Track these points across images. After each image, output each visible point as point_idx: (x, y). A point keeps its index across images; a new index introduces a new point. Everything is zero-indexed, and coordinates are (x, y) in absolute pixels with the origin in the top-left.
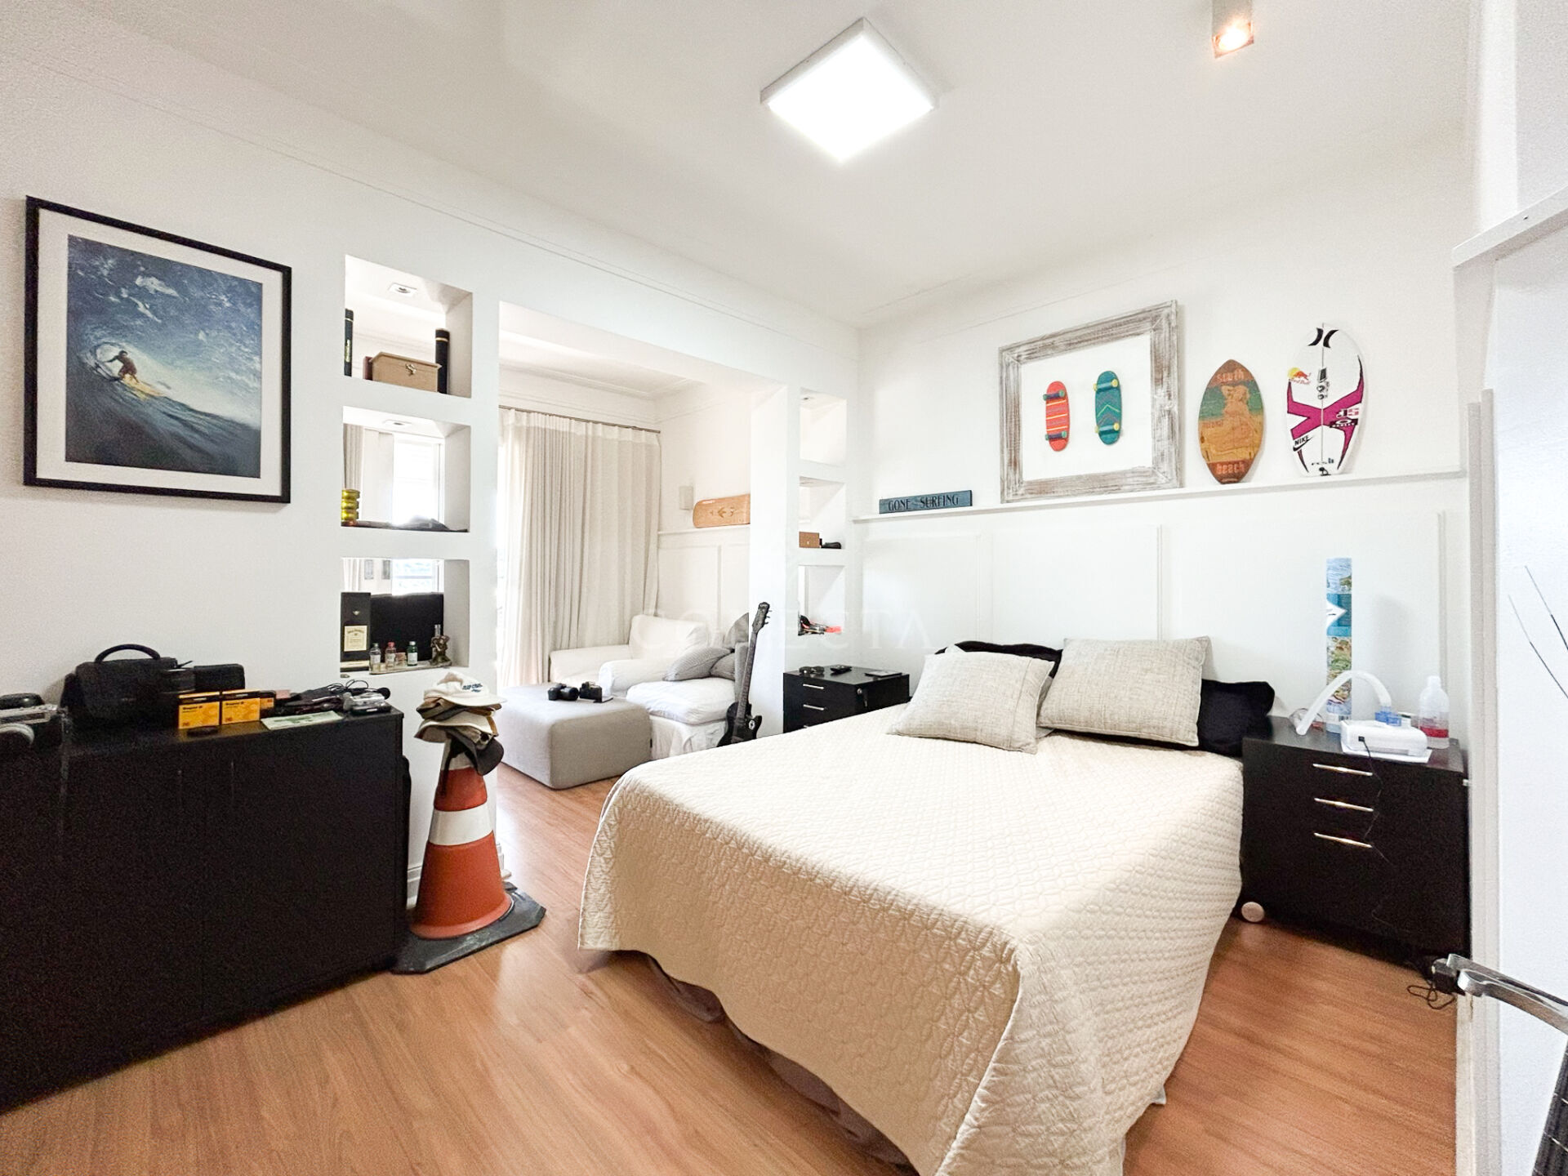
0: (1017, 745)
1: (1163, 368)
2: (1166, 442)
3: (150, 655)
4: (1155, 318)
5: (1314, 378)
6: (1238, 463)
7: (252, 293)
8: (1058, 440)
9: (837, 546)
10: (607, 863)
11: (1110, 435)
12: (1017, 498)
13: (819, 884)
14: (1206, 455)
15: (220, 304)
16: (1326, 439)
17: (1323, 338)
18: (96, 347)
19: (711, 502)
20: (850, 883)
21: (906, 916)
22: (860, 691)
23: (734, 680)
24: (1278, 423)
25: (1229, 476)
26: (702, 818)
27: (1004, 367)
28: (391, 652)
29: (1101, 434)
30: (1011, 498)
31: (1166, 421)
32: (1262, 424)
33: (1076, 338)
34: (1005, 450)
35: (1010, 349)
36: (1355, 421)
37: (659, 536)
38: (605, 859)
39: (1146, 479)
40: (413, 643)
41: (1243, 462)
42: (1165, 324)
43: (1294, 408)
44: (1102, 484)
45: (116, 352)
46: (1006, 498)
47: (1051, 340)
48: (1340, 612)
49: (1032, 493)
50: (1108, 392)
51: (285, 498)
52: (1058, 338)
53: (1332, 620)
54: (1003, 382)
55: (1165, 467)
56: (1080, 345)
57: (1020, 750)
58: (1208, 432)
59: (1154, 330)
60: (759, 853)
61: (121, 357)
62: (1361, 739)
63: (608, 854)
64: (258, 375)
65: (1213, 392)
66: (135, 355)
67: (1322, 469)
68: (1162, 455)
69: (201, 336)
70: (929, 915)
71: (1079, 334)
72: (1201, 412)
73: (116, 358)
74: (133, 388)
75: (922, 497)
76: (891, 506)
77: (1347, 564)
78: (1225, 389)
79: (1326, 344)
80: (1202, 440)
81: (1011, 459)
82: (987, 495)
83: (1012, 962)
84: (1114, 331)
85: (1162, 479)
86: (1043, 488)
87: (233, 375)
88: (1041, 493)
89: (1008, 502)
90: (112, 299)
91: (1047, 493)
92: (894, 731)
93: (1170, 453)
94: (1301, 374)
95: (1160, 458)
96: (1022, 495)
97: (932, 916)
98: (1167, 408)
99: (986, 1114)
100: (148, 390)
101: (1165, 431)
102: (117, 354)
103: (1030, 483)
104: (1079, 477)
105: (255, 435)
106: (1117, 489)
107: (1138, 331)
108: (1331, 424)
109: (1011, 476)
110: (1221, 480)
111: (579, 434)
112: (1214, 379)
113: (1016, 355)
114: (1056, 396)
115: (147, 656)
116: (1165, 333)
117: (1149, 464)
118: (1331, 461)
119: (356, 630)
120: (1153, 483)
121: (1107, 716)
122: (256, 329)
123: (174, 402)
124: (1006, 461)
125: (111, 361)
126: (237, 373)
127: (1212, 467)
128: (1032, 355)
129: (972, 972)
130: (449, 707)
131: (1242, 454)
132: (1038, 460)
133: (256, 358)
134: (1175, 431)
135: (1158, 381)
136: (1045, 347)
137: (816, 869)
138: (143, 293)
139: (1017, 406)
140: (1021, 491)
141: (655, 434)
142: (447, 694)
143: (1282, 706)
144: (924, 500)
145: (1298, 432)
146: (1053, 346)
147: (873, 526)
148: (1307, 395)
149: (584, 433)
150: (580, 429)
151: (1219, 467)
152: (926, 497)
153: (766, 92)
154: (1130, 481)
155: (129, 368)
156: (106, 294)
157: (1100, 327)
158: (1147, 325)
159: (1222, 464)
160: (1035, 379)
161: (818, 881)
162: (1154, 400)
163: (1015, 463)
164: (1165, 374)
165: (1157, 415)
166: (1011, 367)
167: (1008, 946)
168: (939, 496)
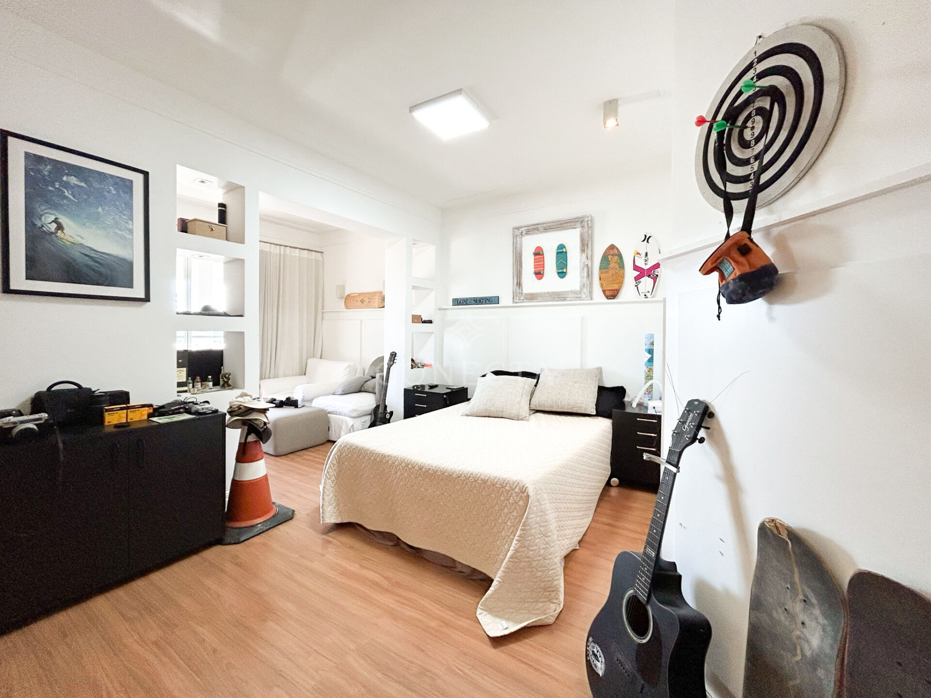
0: (521, 417)
1: (585, 244)
2: (585, 279)
3: (77, 386)
4: (582, 222)
5: (643, 255)
6: (614, 290)
7: (128, 185)
8: (539, 274)
9: (430, 322)
10: (333, 483)
11: (562, 274)
12: (521, 301)
13: (447, 475)
14: (602, 286)
15: (109, 192)
16: (646, 282)
17: (647, 239)
19: (356, 295)
20: (460, 473)
21: (485, 482)
22: (445, 396)
23: (375, 393)
24: (630, 274)
25: (610, 296)
26: (386, 455)
27: (515, 237)
28: (198, 382)
29: (558, 273)
30: (517, 301)
31: (586, 269)
32: (623, 274)
33: (548, 226)
34: (515, 277)
35: (518, 228)
36: (657, 275)
37: (323, 312)
38: (332, 480)
39: (576, 295)
40: (210, 377)
41: (616, 290)
42: (586, 225)
43: (636, 268)
44: (558, 297)
45: (52, 218)
46: (515, 301)
47: (536, 227)
48: (649, 356)
49: (527, 299)
50: (562, 253)
51: (147, 299)
52: (541, 225)
53: (647, 359)
54: (514, 244)
55: (585, 290)
56: (549, 230)
57: (522, 419)
58: (603, 276)
59: (582, 227)
60: (417, 466)
61: (55, 221)
62: (654, 408)
63: (333, 478)
65: (605, 258)
66: (63, 220)
67: (645, 295)
68: (584, 285)
70: (494, 480)
71: (549, 225)
72: (600, 266)
73: (53, 221)
74: (63, 239)
75: (474, 298)
76: (458, 302)
77: (652, 336)
78: (610, 257)
79: (648, 242)
80: (600, 279)
81: (517, 283)
82: (506, 299)
83: (526, 492)
84: (565, 225)
85: (584, 296)
86: (532, 297)
88: (531, 299)
89: (516, 303)
91: (534, 299)
92: (465, 414)
93: (587, 284)
94: (638, 253)
95: (583, 286)
96: (523, 300)
97: (496, 480)
98: (586, 263)
99: (518, 545)
100: (71, 240)
101: (585, 274)
102: (53, 219)
103: (526, 294)
104: (548, 293)
106: (565, 299)
107: (575, 226)
108: (649, 276)
109: (518, 290)
110: (608, 297)
111: (275, 252)
112: (605, 253)
113: (520, 232)
114: (539, 253)
115: (76, 387)
116: (586, 229)
117: (578, 288)
118: (649, 292)
119: (180, 371)
120: (580, 297)
121: (559, 403)
123: (85, 246)
124: (515, 283)
125: (50, 223)
126: (120, 230)
127: (604, 291)
128: (528, 232)
129: (511, 498)
130: (246, 410)
131: (616, 287)
132: (530, 284)
134: (589, 275)
135: (583, 251)
136: (534, 229)
137: (445, 469)
138: (67, 185)
139: (521, 256)
140: (522, 298)
141: (320, 254)
142: (244, 403)
143: (629, 397)
144: (475, 300)
145: (637, 278)
146: (537, 229)
147: (449, 311)
148: (640, 263)
149: (279, 252)
150: (276, 250)
151: (607, 292)
152: (477, 298)
153: (412, 108)
154: (570, 296)
156: (47, 186)
157: (559, 223)
158: (579, 225)
159: (608, 290)
160: (530, 244)
161: (446, 474)
162: (581, 259)
163: (519, 284)
164: (586, 248)
165: (582, 266)
166: (518, 237)
167: (525, 487)
168: (482, 298)
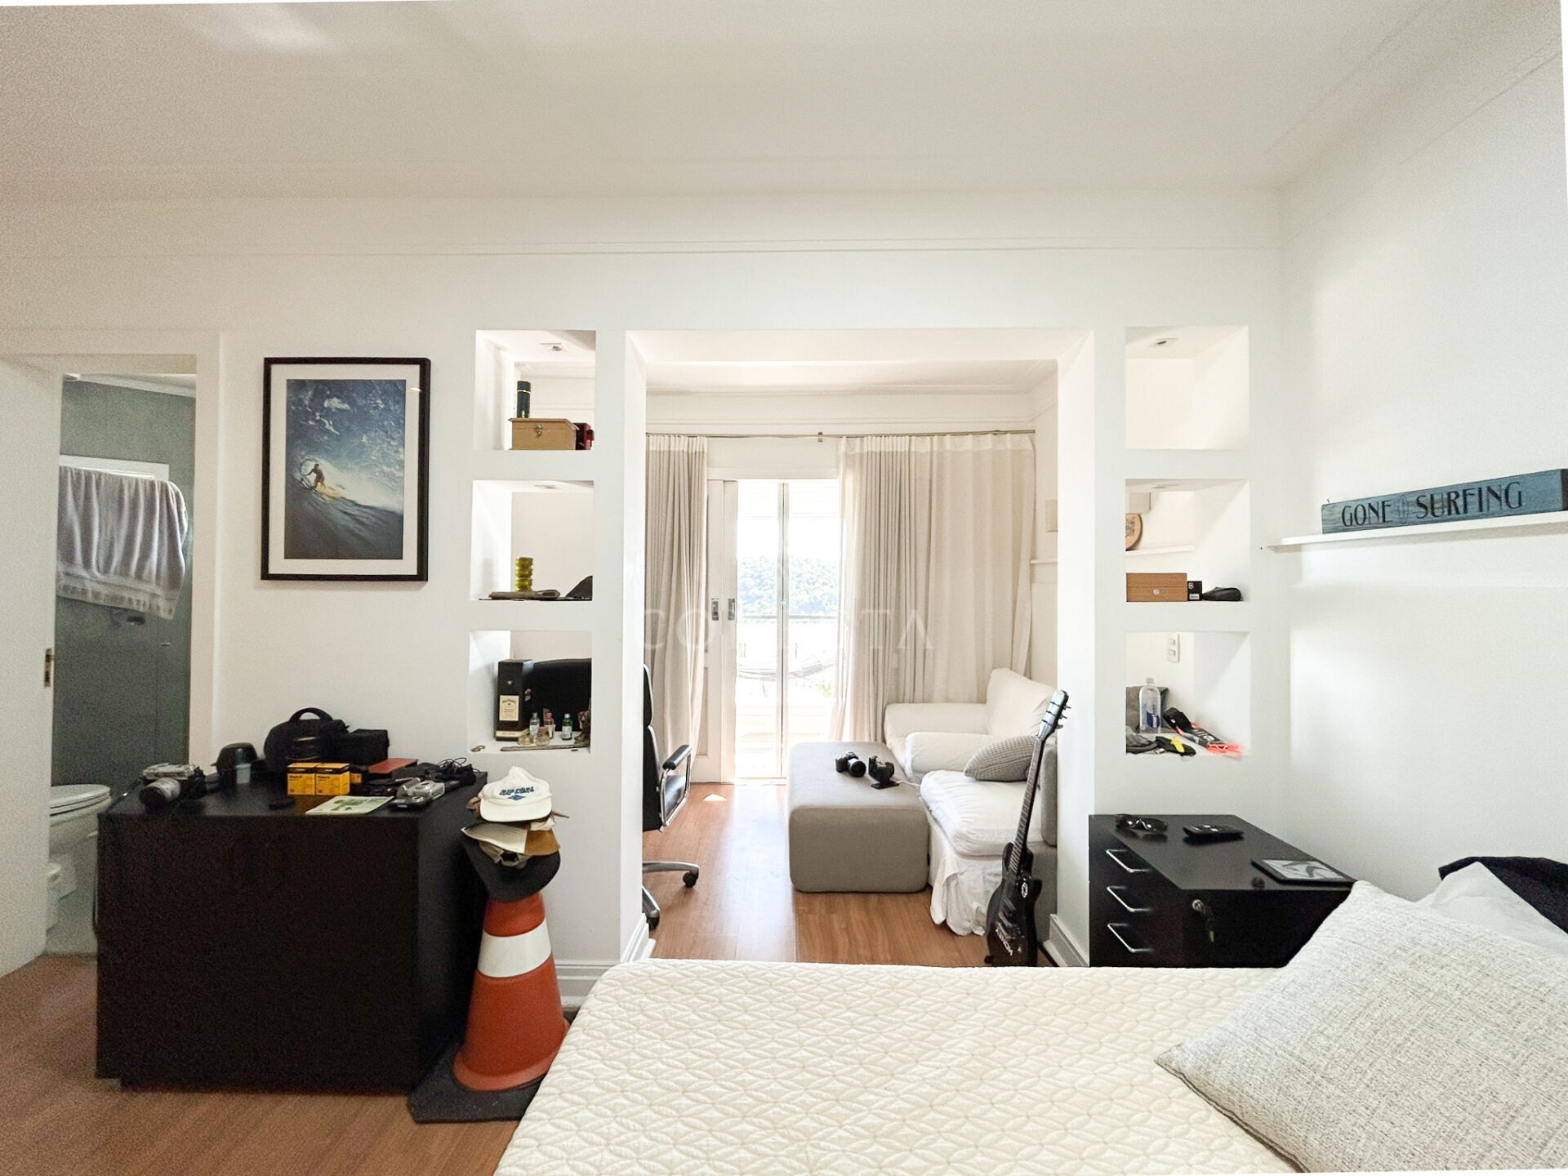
7: (396, 389)
9: (1233, 595)
15: (377, 408)
18: (302, 464)
22: (1196, 904)
28: (534, 724)
37: (1032, 566)
40: (567, 716)
45: (311, 466)
51: (422, 575)
61: (316, 470)
64: (401, 464)
66: (326, 467)
69: (365, 439)
73: (313, 471)
74: (322, 493)
75: (1422, 493)
87: (385, 468)
90: (311, 423)
92: (1173, 1065)
100: (331, 493)
102: (313, 467)
105: (399, 519)
111: (923, 451)
119: (509, 700)
122: (401, 424)
123: (348, 500)
125: (309, 474)
126: (388, 466)
133: (401, 450)
138: (328, 413)
144: (1425, 501)
147: (1306, 556)
149: (929, 450)
150: (923, 446)
155: (320, 477)
156: (307, 420)
